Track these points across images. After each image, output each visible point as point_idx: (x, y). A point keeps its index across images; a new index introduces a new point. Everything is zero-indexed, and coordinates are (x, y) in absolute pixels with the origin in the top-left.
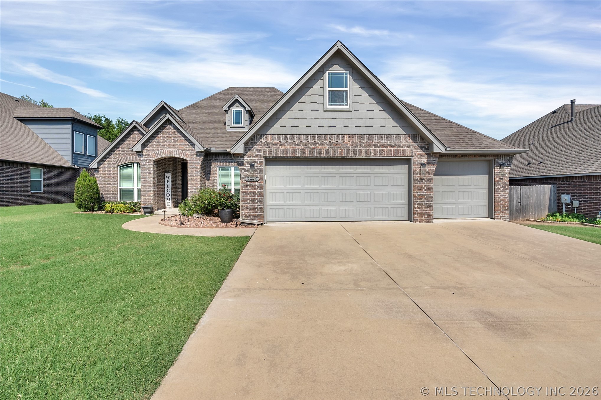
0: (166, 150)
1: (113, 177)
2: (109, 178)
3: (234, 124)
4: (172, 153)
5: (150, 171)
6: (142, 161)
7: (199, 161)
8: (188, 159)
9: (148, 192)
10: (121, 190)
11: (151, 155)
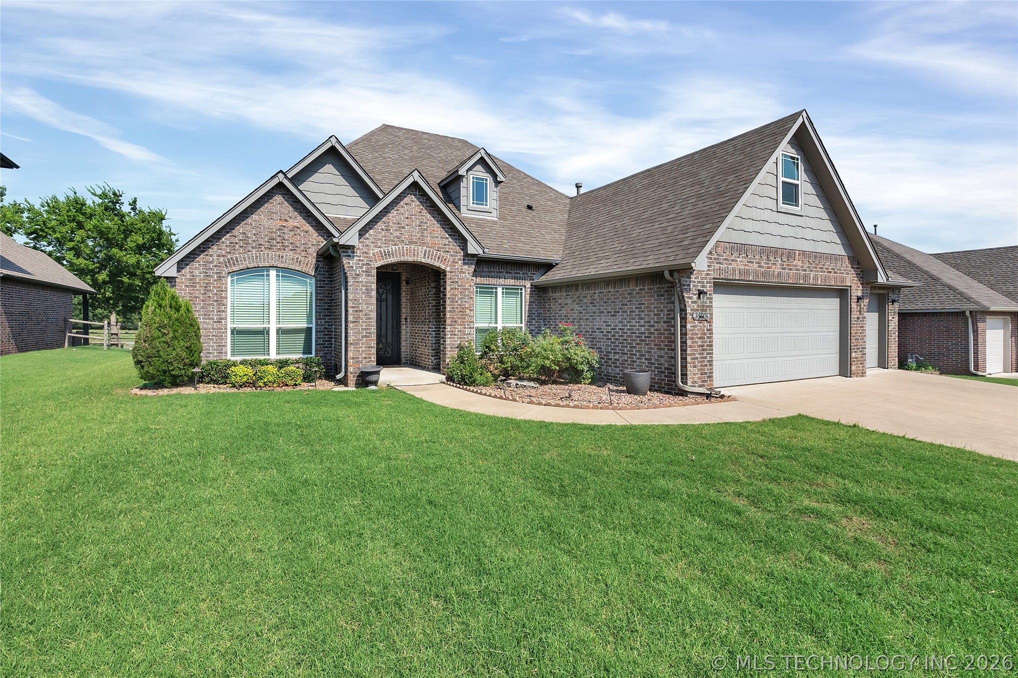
0: (405, 247)
1: (217, 301)
3: (473, 203)
4: (416, 254)
5: (368, 291)
6: (352, 267)
8: (448, 269)
9: (366, 336)
10: (233, 331)
11: (371, 255)
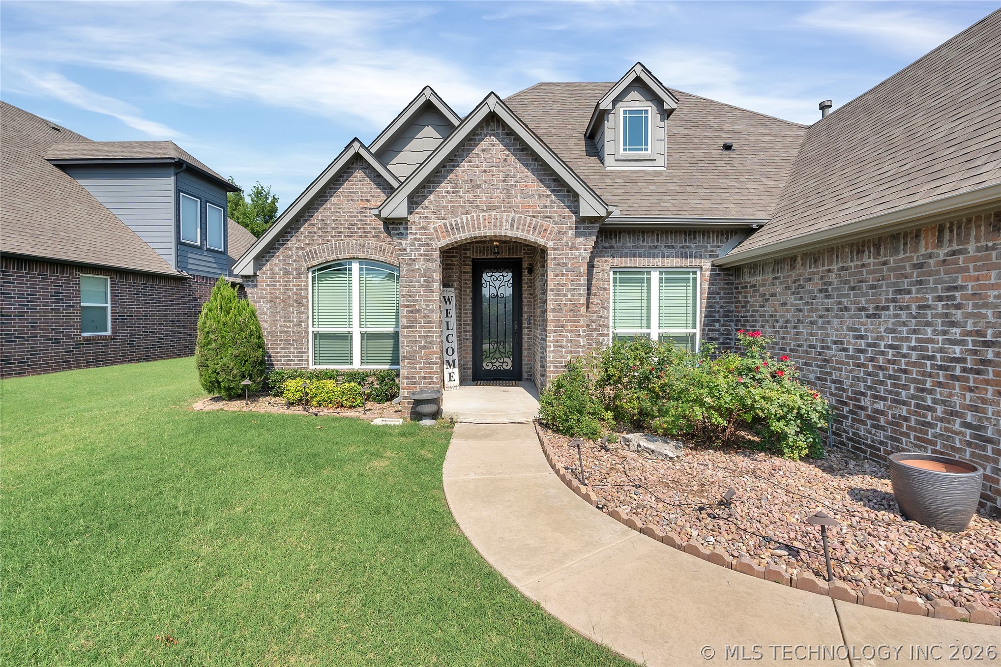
0: (481, 215)
1: (297, 301)
2: (283, 301)
3: (625, 150)
4: (498, 224)
5: (428, 282)
6: (405, 249)
7: (585, 250)
8: (550, 244)
9: (425, 347)
10: (316, 336)
11: (432, 231)
